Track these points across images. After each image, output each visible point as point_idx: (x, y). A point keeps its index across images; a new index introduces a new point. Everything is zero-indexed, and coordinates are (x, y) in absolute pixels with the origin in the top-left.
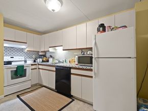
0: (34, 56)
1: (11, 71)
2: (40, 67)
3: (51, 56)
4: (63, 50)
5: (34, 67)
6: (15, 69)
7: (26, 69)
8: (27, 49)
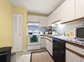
0: (44, 30)
1: (31, 38)
2: (46, 37)
3: (54, 30)
4: (61, 24)
5: (42, 37)
6: (32, 37)
7: (38, 38)
8: (40, 26)
